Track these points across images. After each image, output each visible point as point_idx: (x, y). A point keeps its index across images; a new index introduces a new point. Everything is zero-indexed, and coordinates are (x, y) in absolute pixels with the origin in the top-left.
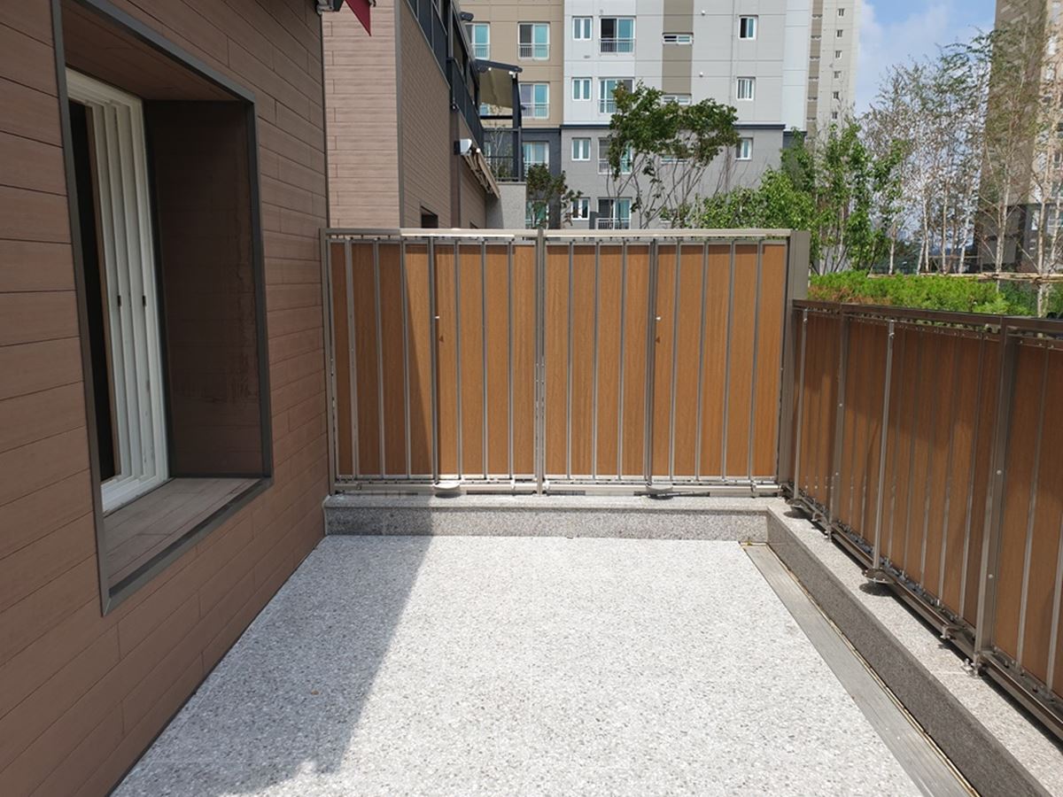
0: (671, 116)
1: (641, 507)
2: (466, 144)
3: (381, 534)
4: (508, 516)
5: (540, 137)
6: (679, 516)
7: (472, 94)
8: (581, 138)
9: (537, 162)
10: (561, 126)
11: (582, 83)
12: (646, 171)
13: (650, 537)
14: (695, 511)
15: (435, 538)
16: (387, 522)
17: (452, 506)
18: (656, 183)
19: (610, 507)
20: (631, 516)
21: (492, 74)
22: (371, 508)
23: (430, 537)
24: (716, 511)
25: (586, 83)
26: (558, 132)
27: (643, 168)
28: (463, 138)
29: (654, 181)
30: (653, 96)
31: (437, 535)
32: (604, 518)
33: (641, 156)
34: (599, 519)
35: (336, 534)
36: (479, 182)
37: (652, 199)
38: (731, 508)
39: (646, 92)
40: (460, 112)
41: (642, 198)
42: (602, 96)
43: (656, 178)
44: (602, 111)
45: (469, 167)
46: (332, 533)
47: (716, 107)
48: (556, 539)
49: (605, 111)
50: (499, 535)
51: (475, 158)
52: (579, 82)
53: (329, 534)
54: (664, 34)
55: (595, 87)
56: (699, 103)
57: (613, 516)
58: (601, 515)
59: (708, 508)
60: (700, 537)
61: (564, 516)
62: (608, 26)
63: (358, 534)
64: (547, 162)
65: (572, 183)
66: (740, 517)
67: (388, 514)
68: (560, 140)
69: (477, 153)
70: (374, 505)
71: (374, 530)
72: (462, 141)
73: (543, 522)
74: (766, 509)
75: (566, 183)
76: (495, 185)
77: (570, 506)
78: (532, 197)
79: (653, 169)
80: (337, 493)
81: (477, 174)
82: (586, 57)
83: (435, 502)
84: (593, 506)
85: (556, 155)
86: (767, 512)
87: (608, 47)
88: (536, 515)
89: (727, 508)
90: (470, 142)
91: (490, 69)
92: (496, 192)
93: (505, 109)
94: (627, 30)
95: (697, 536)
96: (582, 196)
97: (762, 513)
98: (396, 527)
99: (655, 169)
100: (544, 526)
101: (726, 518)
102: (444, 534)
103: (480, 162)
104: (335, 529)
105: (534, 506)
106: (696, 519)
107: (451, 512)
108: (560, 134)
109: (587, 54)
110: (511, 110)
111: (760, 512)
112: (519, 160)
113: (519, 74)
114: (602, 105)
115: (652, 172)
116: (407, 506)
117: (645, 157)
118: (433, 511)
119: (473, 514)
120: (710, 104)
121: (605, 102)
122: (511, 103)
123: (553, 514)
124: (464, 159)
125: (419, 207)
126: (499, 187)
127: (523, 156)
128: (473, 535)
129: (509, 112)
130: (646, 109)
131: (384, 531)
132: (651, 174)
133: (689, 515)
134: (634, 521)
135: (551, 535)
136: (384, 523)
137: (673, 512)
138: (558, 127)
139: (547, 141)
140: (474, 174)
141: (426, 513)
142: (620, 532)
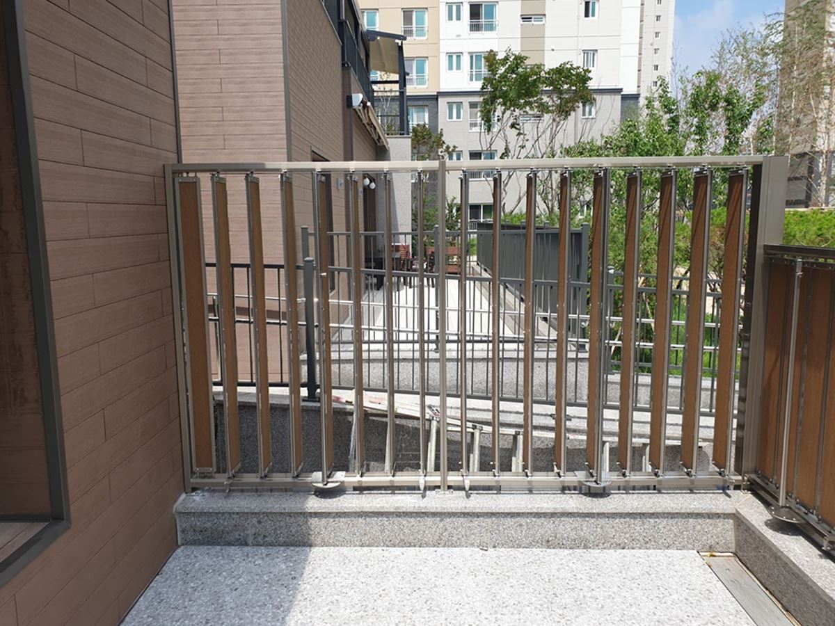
0: (535, 77)
1: (576, 511)
2: (358, 98)
3: (246, 544)
4: (404, 522)
5: (420, 103)
6: (622, 520)
7: (363, 56)
8: (455, 103)
9: (420, 123)
10: (438, 93)
11: (454, 57)
12: (513, 126)
13: (586, 547)
14: (643, 514)
15: (314, 550)
16: (253, 531)
17: (334, 511)
18: (522, 136)
19: (535, 511)
20: (561, 521)
21: (381, 44)
22: (233, 513)
23: (307, 549)
24: (669, 513)
25: (458, 57)
26: (435, 98)
27: (510, 124)
28: (354, 93)
29: (519, 134)
30: (519, 61)
31: (316, 546)
32: (527, 523)
33: (508, 112)
34: (521, 525)
35: (191, 544)
36: (371, 135)
37: (518, 149)
38: (688, 511)
39: (513, 57)
40: (352, 68)
41: (510, 148)
42: (472, 68)
43: (521, 132)
44: (471, 80)
45: (361, 121)
46: (187, 543)
47: (573, 69)
48: (467, 551)
49: (474, 79)
50: (395, 546)
51: (366, 111)
52: (452, 56)
53: (183, 545)
54: (521, 15)
55: (466, 60)
56: (558, 66)
57: (539, 521)
58: (523, 521)
59: (659, 510)
60: (648, 546)
61: (476, 522)
62: (475, 11)
63: (219, 544)
64: (427, 122)
65: (449, 140)
66: (700, 521)
67: (255, 520)
68: (437, 103)
69: (368, 107)
70: (237, 510)
71: (238, 540)
72: (354, 96)
73: (450, 530)
74: (734, 512)
75: (443, 139)
76: (384, 137)
77: (484, 510)
78: (415, 151)
79: (518, 125)
80: (194, 490)
81: (368, 127)
82: (458, 36)
83: (314, 504)
84: (513, 511)
85: (434, 116)
86: (734, 514)
87: (475, 28)
88: (441, 521)
89: (683, 511)
90: (361, 96)
91: (379, 38)
92: (385, 144)
93: (392, 74)
94: (490, 14)
95: (646, 544)
96: (457, 149)
97: (726, 516)
98: (265, 536)
99: (521, 124)
100: (451, 535)
101: (681, 521)
102: (325, 544)
103: (370, 114)
104: (190, 537)
105: (439, 510)
106: (643, 524)
107: (334, 517)
108: (437, 100)
109: (458, 34)
110: (398, 76)
111: (724, 514)
112: (405, 118)
113: (404, 42)
114: (472, 75)
115: (518, 127)
116: (278, 510)
117: (512, 114)
118: (311, 516)
119: (360, 520)
120: (568, 66)
121: (474, 73)
122: (398, 71)
123: (462, 520)
124: (357, 113)
125: (309, 152)
126: (388, 140)
127: (408, 115)
128: (362, 546)
129: (396, 77)
130: (513, 72)
131: (250, 540)
132: (516, 128)
133: (635, 518)
134: (565, 527)
135: (460, 546)
136: (251, 531)
137: (614, 515)
138: (436, 94)
139: (427, 106)
140: (365, 127)
141: (301, 519)
142: (548, 541)
